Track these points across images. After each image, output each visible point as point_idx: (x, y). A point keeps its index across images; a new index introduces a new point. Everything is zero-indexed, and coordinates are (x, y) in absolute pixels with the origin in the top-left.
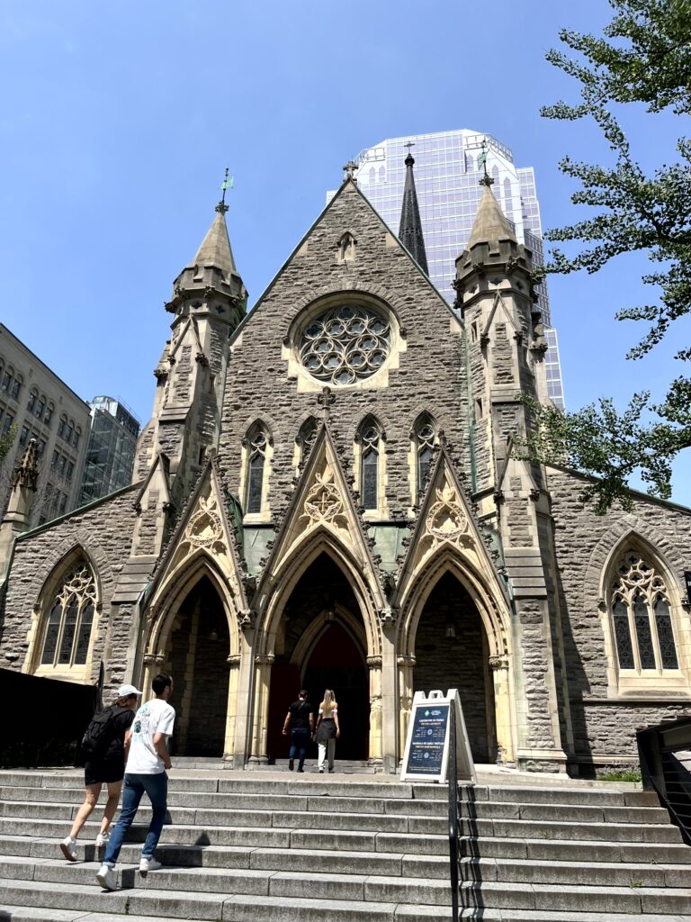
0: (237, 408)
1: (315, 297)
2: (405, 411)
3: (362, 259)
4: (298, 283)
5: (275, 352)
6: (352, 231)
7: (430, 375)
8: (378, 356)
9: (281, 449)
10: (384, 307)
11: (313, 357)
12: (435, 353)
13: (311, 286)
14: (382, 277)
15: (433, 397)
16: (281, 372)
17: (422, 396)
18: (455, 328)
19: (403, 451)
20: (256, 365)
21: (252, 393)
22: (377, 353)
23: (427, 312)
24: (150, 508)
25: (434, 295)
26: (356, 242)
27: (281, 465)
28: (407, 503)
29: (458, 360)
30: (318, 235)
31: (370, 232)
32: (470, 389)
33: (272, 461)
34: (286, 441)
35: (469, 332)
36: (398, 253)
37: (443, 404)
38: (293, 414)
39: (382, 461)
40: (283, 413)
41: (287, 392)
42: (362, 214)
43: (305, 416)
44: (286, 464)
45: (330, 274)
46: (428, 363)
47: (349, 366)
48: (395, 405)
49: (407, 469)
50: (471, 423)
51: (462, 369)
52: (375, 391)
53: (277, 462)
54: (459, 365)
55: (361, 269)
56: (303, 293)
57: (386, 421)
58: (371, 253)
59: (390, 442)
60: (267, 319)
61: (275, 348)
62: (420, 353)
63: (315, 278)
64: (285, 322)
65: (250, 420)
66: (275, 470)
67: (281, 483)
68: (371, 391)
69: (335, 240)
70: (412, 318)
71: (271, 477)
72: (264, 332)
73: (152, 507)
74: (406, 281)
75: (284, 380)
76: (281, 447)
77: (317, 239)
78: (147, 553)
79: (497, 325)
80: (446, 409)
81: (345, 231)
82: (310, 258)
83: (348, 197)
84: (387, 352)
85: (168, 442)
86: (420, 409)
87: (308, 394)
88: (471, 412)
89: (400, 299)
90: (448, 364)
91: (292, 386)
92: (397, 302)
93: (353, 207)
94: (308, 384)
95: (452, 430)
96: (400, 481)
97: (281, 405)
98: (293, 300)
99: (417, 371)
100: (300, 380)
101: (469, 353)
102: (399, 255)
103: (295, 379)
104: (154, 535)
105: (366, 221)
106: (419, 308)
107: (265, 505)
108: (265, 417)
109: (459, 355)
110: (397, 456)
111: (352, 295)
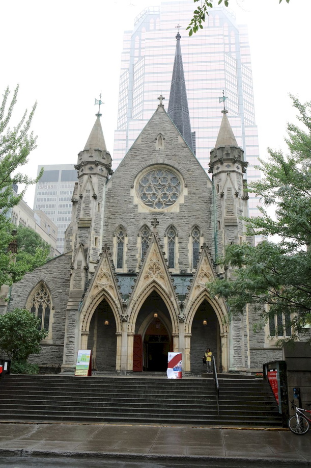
0: (110, 219)
1: (146, 166)
2: (187, 224)
3: (167, 148)
4: (137, 158)
5: (127, 192)
6: (163, 133)
7: (198, 207)
8: (175, 196)
9: (132, 240)
10: (178, 173)
11: (144, 194)
12: (200, 197)
13: (143, 160)
14: (177, 158)
15: (199, 218)
16: (130, 202)
17: (194, 217)
18: (210, 185)
19: (186, 242)
21: (117, 212)
22: (174, 194)
23: (197, 177)
24: (78, 268)
25: (200, 169)
26: (164, 139)
27: (131, 247)
28: (187, 266)
29: (210, 201)
30: (147, 134)
31: (170, 134)
32: (215, 215)
33: (127, 245)
34: (133, 236)
35: (216, 188)
37: (204, 221)
38: (136, 223)
39: (177, 246)
40: (132, 222)
41: (134, 212)
42: (167, 125)
43: (142, 224)
44: (134, 247)
45: (152, 154)
46: (197, 201)
47: (161, 200)
48: (182, 221)
49: (188, 251)
50: (215, 231)
51: (212, 205)
52: (174, 214)
53: (129, 246)
54: (211, 203)
55: (167, 153)
56: (140, 163)
57: (179, 228)
58: (172, 145)
59: (180, 238)
60: (123, 175)
61: (127, 190)
62: (193, 197)
63: (145, 156)
64: (131, 177)
65: (117, 225)
66: (129, 249)
67: (131, 255)
68: (171, 214)
69: (154, 137)
70: (190, 179)
71: (127, 252)
72: (122, 182)
74: (187, 161)
75: (132, 206)
76: (131, 238)
77: (146, 136)
78: (78, 288)
79: (228, 188)
80: (205, 224)
81: (159, 132)
82: (143, 146)
84: (178, 194)
85: (82, 237)
86: (193, 223)
87: (143, 213)
88: (215, 226)
89: (184, 169)
90: (206, 202)
91: (135, 209)
92: (184, 171)
93: (162, 120)
94: (143, 209)
95: (207, 234)
96: (184, 257)
97: (131, 218)
98: (135, 167)
99: (193, 205)
100: (139, 207)
101: (215, 198)
102: (184, 147)
103: (137, 206)
104: (81, 281)
105: (169, 128)
106: (194, 174)
107: (125, 265)
108: (124, 224)
109: (211, 199)
110: (183, 245)
111: (163, 166)
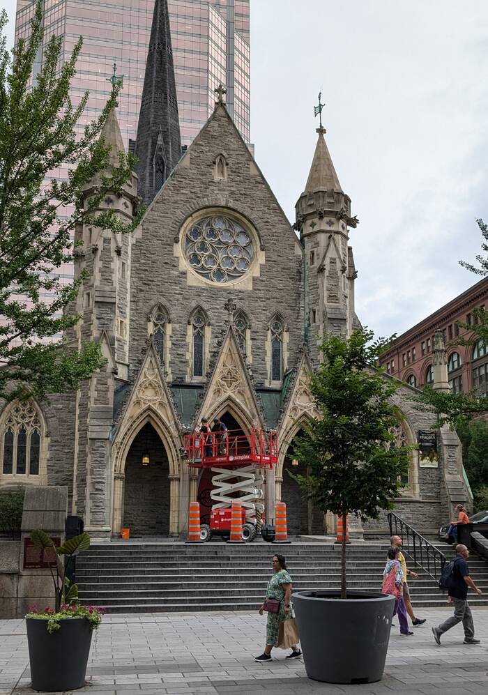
0: (141, 291)
1: (198, 207)
2: (264, 310)
3: (232, 180)
4: (184, 191)
5: (169, 248)
6: (224, 153)
7: (281, 285)
9: (178, 329)
11: (195, 256)
12: (284, 269)
13: (193, 196)
14: (248, 200)
15: (281, 302)
16: (174, 266)
17: (275, 300)
18: (298, 251)
19: (262, 339)
20: (154, 257)
21: (153, 281)
22: (243, 260)
23: (279, 235)
26: (227, 164)
27: (177, 340)
28: (265, 377)
29: (298, 276)
30: (198, 150)
31: (238, 157)
32: (307, 300)
33: (171, 337)
34: (181, 323)
35: (309, 257)
36: (258, 180)
37: (289, 308)
38: (184, 302)
39: (248, 344)
40: (177, 300)
41: (180, 284)
42: (232, 140)
43: (194, 304)
44: (182, 341)
45: (208, 188)
46: (280, 275)
47: (222, 267)
48: (257, 305)
49: (265, 352)
50: (306, 325)
51: (302, 283)
52: (243, 292)
53: (175, 338)
54: (300, 280)
55: (232, 189)
56: (188, 202)
57: (251, 316)
58: (238, 176)
59: (254, 332)
61: (168, 245)
62: (274, 267)
63: (197, 190)
64: (175, 224)
65: (153, 303)
66: (173, 344)
67: (178, 354)
68: (240, 292)
69: (211, 159)
70: (269, 237)
71: (171, 349)
72: (159, 231)
74: (264, 206)
75: (176, 273)
76: (177, 326)
77: (197, 155)
80: (290, 312)
81: (218, 152)
84: (249, 260)
86: (273, 310)
87: (195, 287)
88: (307, 317)
89: (260, 221)
90: (293, 278)
91: (182, 279)
92: (259, 223)
94: (195, 279)
95: (294, 328)
96: (260, 361)
97: (175, 293)
98: (181, 206)
99: (272, 281)
100: (189, 275)
101: (307, 273)
102: (259, 183)
103: (185, 273)
105: (235, 146)
106: (274, 231)
108: (164, 301)
109: (300, 273)
110: (258, 343)
111: (225, 210)
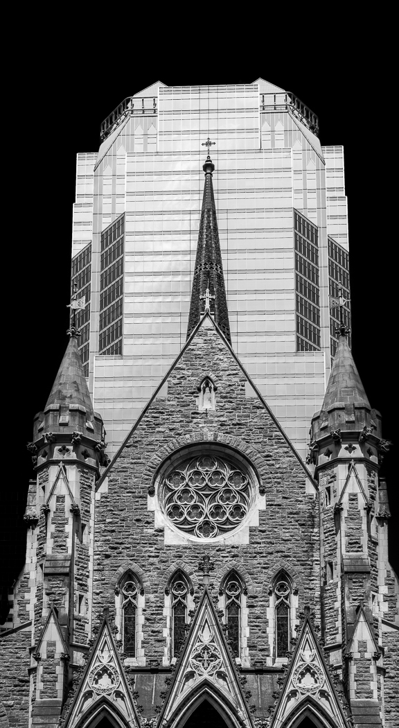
0: (107, 556)
1: (178, 446)
2: (264, 568)
3: (222, 408)
4: (160, 429)
5: (141, 501)
6: (213, 376)
7: (287, 534)
8: (239, 512)
9: (153, 600)
10: (245, 462)
11: (176, 507)
12: (291, 513)
13: (172, 433)
14: (243, 430)
15: (289, 556)
16: (148, 523)
17: (279, 554)
18: (311, 489)
19: (263, 606)
20: (123, 514)
21: (122, 543)
22: (237, 508)
23: (284, 470)
24: (48, 657)
25: (291, 454)
26: (215, 389)
27: (152, 614)
28: (266, 653)
29: (311, 521)
30: (178, 376)
31: (229, 378)
32: (322, 551)
33: (144, 610)
34: (156, 592)
35: (323, 495)
36: (257, 405)
37: (299, 563)
38: (162, 566)
39: (245, 613)
40: (152, 564)
41: (155, 544)
42: (221, 357)
43: (173, 568)
44: (158, 614)
45: (191, 422)
46: (285, 522)
47: (211, 519)
48: (255, 562)
49: (266, 622)
50: (322, 583)
51: (316, 530)
52: (237, 547)
53: (149, 612)
54: (313, 526)
55: (222, 419)
56: (166, 441)
57: (247, 577)
58: (231, 402)
59: (251, 597)
60: (132, 466)
61: (140, 497)
62: (278, 512)
63: (177, 425)
64: (149, 471)
65: (121, 570)
66: (147, 619)
67: (153, 632)
68: (233, 547)
69: (195, 385)
70: (270, 475)
71: (144, 626)
72: (129, 481)
73: (51, 656)
74: (265, 436)
75: (151, 531)
76: (152, 597)
77: (176, 381)
78: (50, 697)
79: (350, 494)
80: (300, 568)
81: (204, 374)
82: (171, 403)
83: (206, 335)
84: (246, 507)
85: (54, 594)
86: (277, 567)
87: (174, 546)
88: (322, 573)
89: (259, 455)
90: (303, 525)
91: (159, 538)
92: (257, 459)
93: (212, 348)
94: (174, 537)
95: (305, 589)
96: (260, 634)
97: (149, 556)
98: (156, 448)
99: (276, 530)
100: (167, 532)
101: (322, 516)
102: (258, 408)
103: (161, 531)
104: (55, 681)
105: (225, 365)
106: (278, 466)
107: (140, 652)
108: (135, 567)
109: (313, 517)
110: (257, 611)
111: (213, 447)
